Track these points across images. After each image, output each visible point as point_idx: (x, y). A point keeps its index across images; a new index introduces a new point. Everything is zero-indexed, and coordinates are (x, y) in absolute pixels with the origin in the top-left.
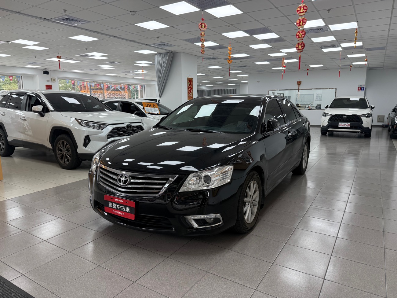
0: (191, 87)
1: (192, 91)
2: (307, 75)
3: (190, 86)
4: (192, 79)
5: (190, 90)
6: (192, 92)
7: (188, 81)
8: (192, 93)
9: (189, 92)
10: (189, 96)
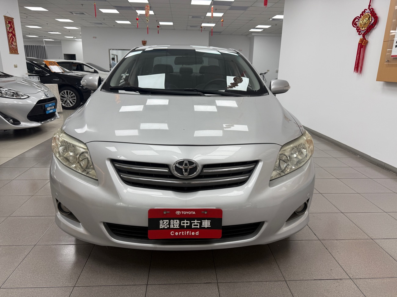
0: (12, 33)
1: (16, 39)
2: (158, 33)
3: (11, 31)
4: (12, 19)
5: (12, 36)
6: (14, 40)
7: (6, 22)
8: (16, 42)
9: (11, 41)
10: (11, 47)
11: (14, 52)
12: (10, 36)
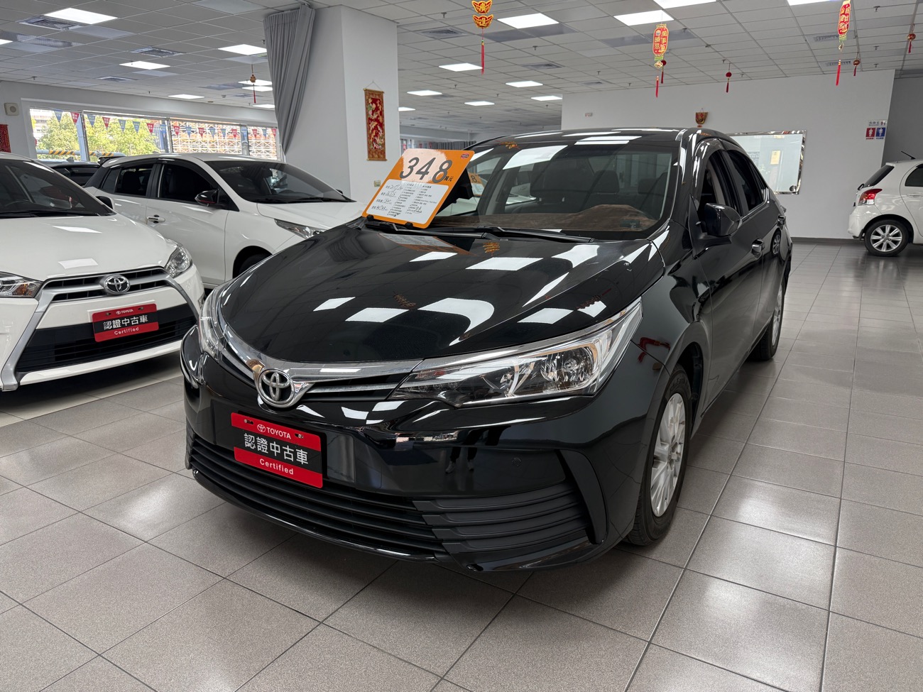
0: (377, 120)
1: (383, 132)
2: (727, 91)
3: (375, 116)
4: (381, 94)
5: (376, 127)
6: (381, 134)
7: (367, 103)
8: (383, 137)
9: (372, 137)
10: (372, 147)
11: (377, 156)
12: (373, 127)
